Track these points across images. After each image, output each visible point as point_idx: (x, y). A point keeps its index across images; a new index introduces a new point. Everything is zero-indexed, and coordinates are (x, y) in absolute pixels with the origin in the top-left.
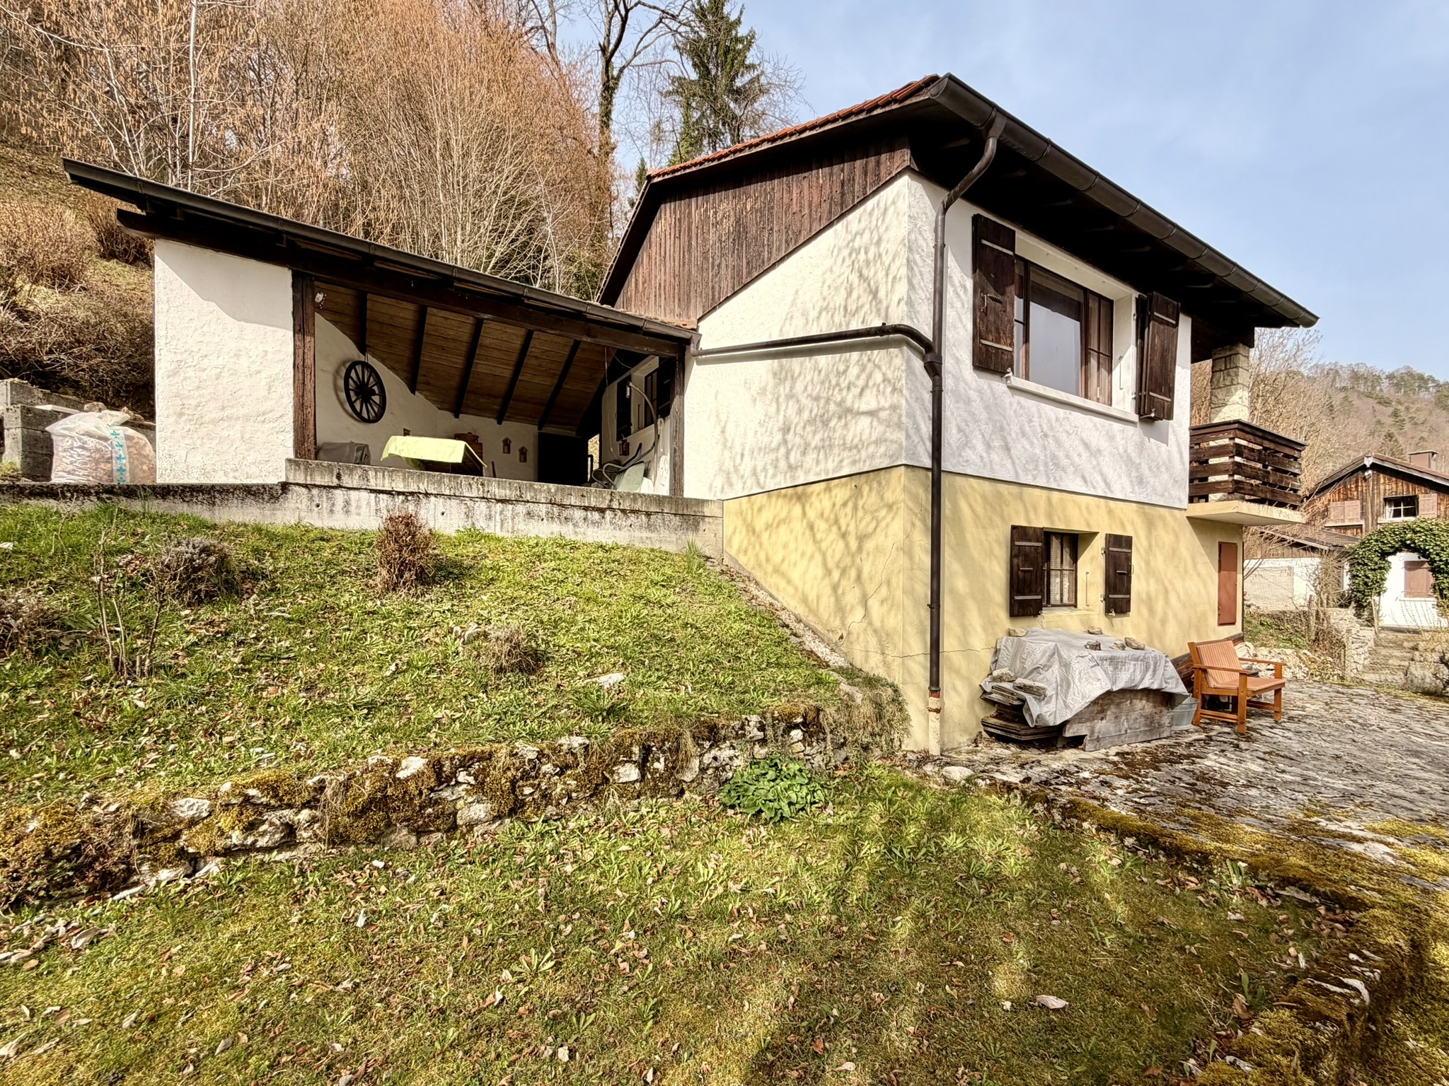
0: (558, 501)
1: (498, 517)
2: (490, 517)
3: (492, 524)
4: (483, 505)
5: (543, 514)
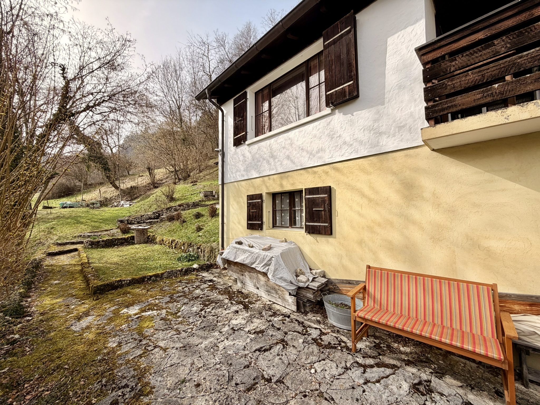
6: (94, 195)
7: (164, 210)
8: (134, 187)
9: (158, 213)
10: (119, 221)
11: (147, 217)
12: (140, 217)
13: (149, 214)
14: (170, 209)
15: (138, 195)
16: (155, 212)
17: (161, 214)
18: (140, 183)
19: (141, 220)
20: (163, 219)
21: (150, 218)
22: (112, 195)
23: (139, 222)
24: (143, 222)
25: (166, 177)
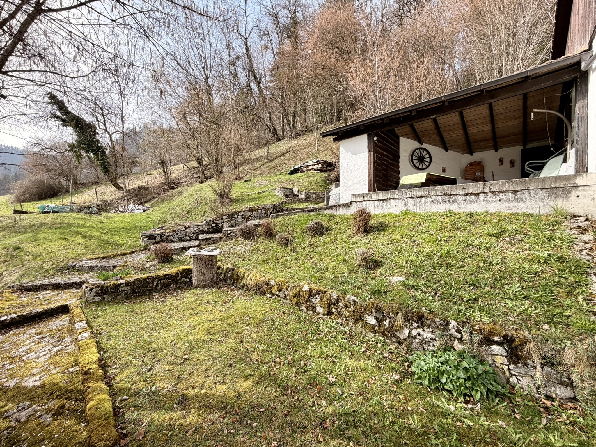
0: (449, 193)
1: (418, 205)
2: (414, 205)
3: (415, 208)
4: (411, 200)
5: (440, 201)
6: (87, 197)
7: (225, 217)
8: (142, 187)
9: (216, 223)
10: (147, 237)
11: (195, 229)
12: (184, 229)
13: (199, 224)
14: (236, 216)
15: (149, 197)
16: (211, 221)
17: (220, 225)
18: (149, 183)
19: (186, 235)
20: (230, 233)
21: (201, 230)
22: (113, 197)
23: (182, 238)
24: (188, 238)
25: (184, 175)
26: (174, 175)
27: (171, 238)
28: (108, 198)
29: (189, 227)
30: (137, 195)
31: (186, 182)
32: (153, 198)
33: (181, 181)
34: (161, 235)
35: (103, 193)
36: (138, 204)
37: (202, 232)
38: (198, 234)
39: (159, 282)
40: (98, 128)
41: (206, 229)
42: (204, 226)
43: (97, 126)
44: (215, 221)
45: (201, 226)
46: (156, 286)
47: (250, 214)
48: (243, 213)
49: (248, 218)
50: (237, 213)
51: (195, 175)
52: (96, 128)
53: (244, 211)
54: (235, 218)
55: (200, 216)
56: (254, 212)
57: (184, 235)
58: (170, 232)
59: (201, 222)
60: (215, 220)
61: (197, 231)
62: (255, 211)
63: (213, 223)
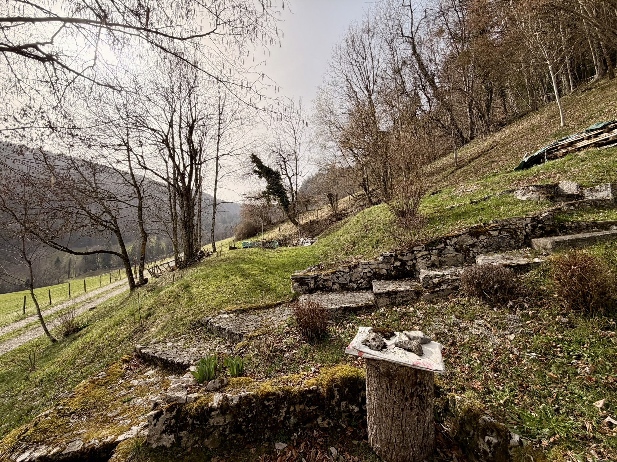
6: (274, 233)
7: (419, 248)
8: (313, 221)
9: (401, 260)
10: (297, 282)
11: (366, 271)
12: (347, 270)
13: (372, 261)
14: (441, 246)
15: (319, 230)
16: (391, 255)
17: (410, 263)
18: (320, 216)
19: (351, 281)
20: (439, 284)
21: (375, 273)
22: (291, 232)
23: (345, 284)
24: (355, 286)
25: (350, 205)
26: (340, 207)
27: (330, 284)
28: (287, 233)
29: (356, 266)
30: (309, 229)
31: (352, 211)
32: (322, 231)
33: (348, 211)
34: (316, 278)
35: (285, 229)
36: (308, 237)
37: (378, 276)
38: (370, 279)
39: (292, 409)
40: (281, 174)
41: (384, 271)
42: (380, 266)
43: (281, 173)
44: (399, 257)
45: (376, 266)
46: (285, 418)
47: (471, 242)
48: (455, 240)
49: (468, 250)
50: (443, 240)
51: (361, 204)
52: (280, 174)
53: (457, 236)
54: (440, 250)
55: (371, 248)
56: (482, 237)
57: (348, 281)
58: (328, 275)
59: (375, 259)
60: (401, 255)
61: (369, 274)
62: (484, 234)
63: (396, 259)
